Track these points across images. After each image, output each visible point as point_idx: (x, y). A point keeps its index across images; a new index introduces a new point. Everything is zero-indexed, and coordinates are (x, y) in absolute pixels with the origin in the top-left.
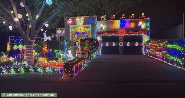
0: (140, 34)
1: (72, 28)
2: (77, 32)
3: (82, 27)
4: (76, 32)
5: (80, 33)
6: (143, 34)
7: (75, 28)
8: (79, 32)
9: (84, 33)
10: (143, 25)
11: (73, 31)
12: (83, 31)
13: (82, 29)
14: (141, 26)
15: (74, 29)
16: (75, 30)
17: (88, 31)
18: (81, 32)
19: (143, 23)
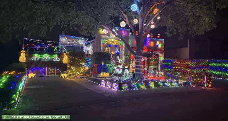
0: (158, 53)
1: (104, 39)
2: (109, 44)
3: (115, 39)
4: (107, 44)
5: (112, 46)
6: (159, 53)
7: (107, 39)
8: (111, 44)
9: (116, 46)
10: (160, 45)
11: (104, 42)
12: (115, 44)
13: (114, 42)
14: (158, 46)
15: (105, 40)
16: (107, 41)
17: (121, 45)
18: (114, 45)
19: (159, 43)
